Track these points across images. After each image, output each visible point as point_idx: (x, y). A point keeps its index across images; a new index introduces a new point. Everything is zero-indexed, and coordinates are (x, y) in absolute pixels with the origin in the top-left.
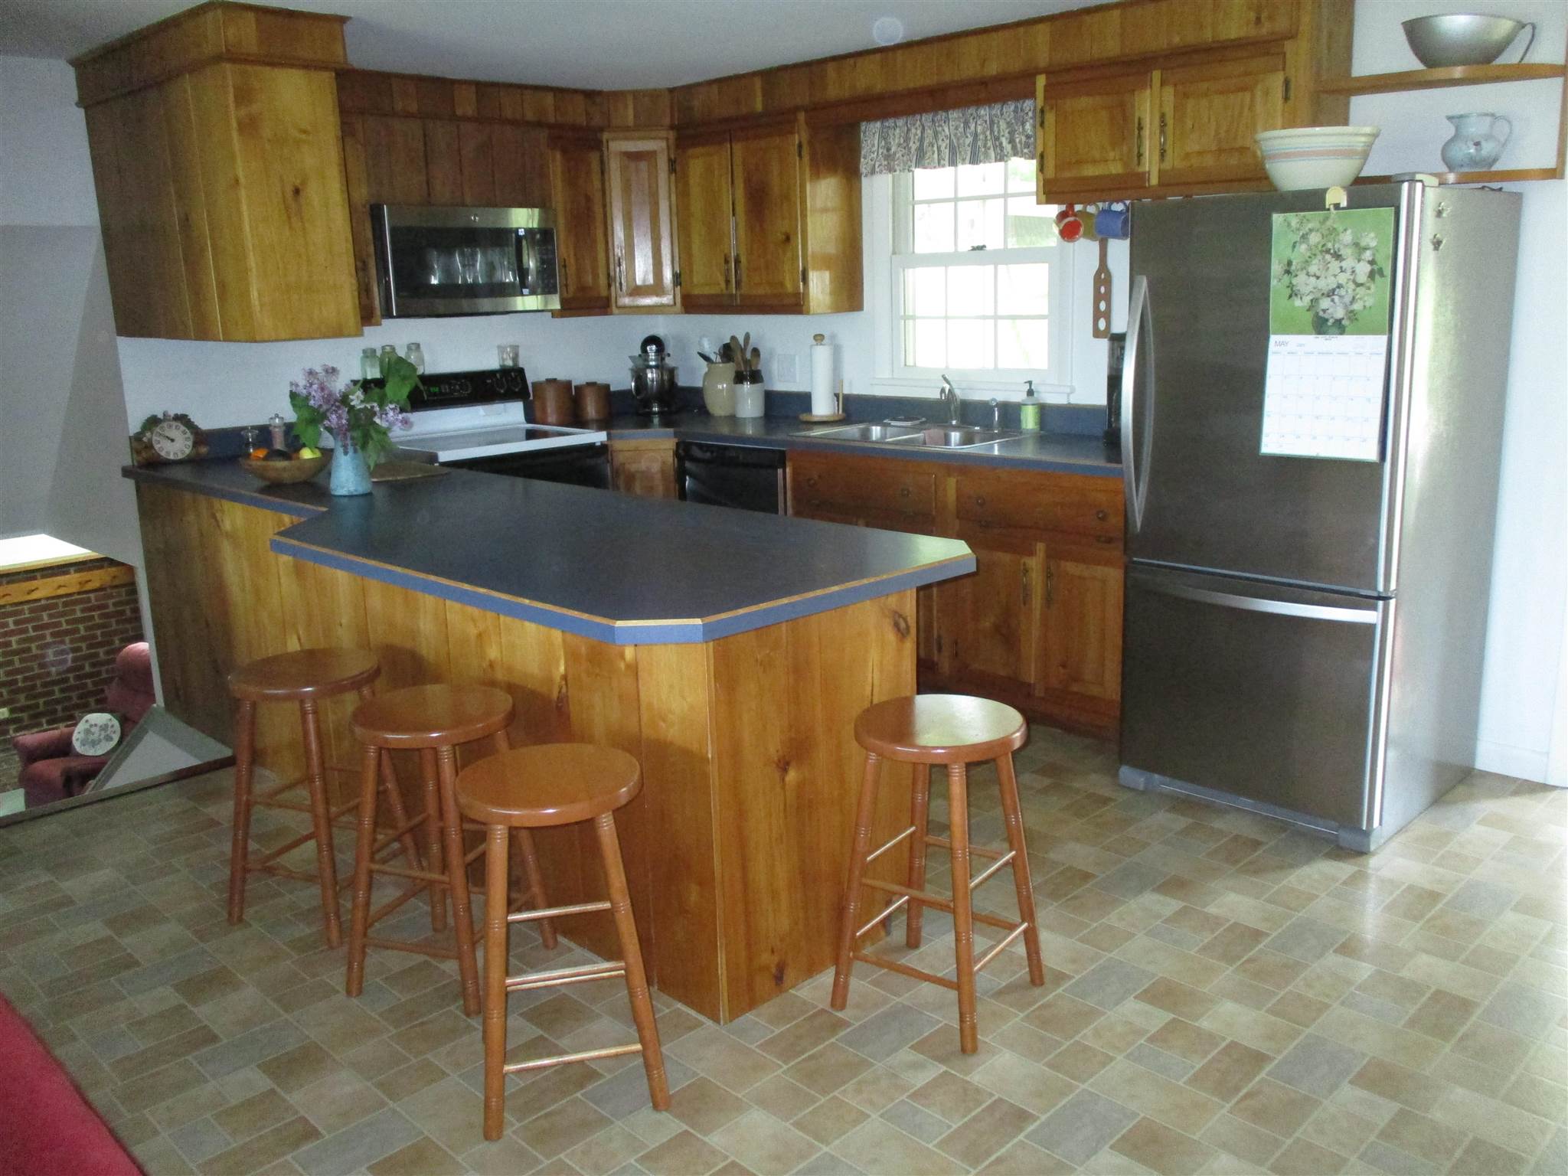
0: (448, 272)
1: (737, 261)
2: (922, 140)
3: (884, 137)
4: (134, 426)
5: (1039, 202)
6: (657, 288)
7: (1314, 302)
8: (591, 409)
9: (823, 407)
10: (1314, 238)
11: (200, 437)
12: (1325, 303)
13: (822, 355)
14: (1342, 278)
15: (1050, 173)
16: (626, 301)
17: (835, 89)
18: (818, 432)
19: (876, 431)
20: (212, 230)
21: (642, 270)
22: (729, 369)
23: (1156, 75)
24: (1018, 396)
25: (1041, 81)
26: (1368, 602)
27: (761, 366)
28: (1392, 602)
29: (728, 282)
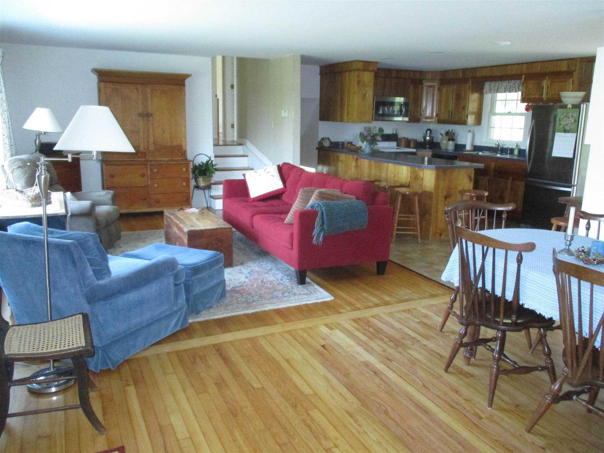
0: (383, 111)
1: (452, 112)
2: (498, 86)
3: (490, 85)
4: (319, 139)
5: (521, 102)
6: (431, 117)
7: (564, 126)
8: (412, 145)
9: (468, 147)
10: (565, 114)
11: (331, 143)
12: (566, 127)
13: (470, 135)
14: (569, 122)
15: (524, 96)
16: (424, 120)
17: (478, 75)
18: (466, 152)
19: (480, 153)
20: (347, 101)
21: (428, 112)
22: (447, 138)
23: (547, 77)
24: (514, 147)
25: (523, 76)
26: (570, 187)
27: (455, 137)
28: (575, 187)
29: (449, 117)
